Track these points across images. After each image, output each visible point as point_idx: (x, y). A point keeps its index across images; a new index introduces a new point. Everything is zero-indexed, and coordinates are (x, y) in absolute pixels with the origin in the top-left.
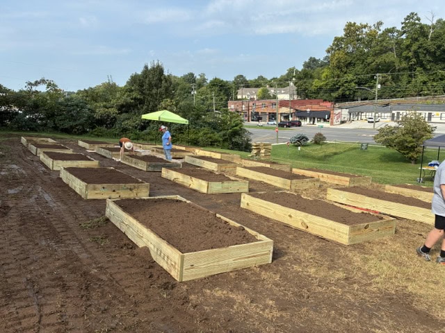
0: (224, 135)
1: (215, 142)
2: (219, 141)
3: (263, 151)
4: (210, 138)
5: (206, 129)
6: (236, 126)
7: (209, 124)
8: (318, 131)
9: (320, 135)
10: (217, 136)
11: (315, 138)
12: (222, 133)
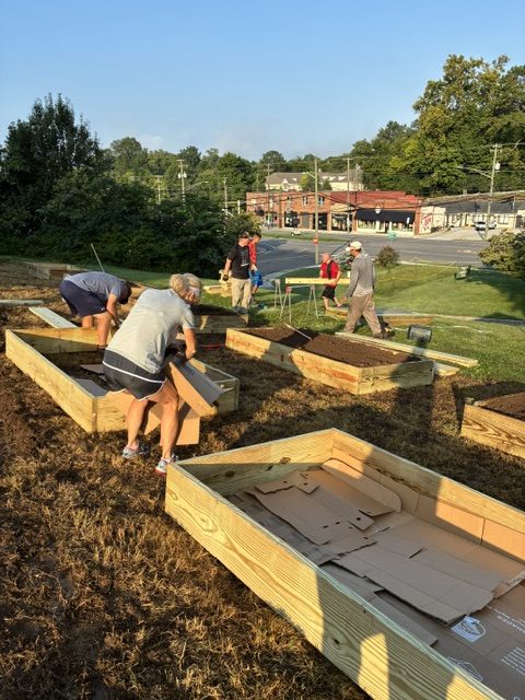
0: (181, 246)
1: (160, 258)
2: (170, 258)
4: (150, 250)
11: (381, 255)
12: (176, 242)
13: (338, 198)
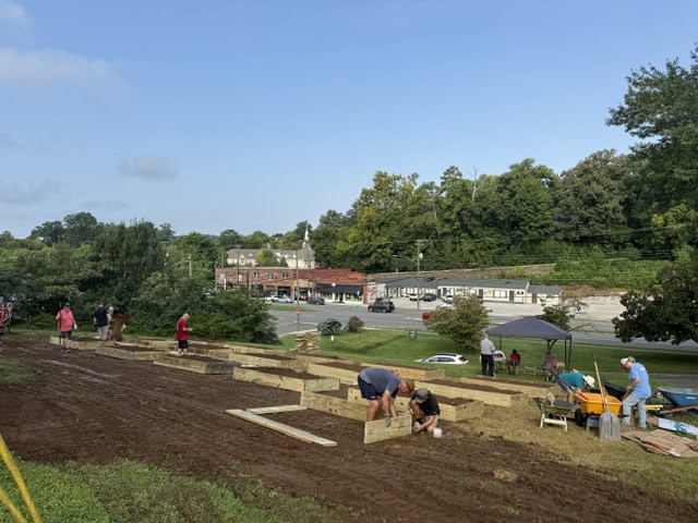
0: (244, 322)
1: (231, 332)
2: (238, 332)
3: (310, 344)
5: (219, 315)
7: (222, 307)
8: (352, 314)
9: (356, 319)
10: (232, 324)
11: (350, 323)
12: (240, 320)
13: (302, 274)
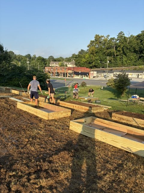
6: (41, 77)
9: (84, 82)
11: (82, 84)
13: (69, 69)
